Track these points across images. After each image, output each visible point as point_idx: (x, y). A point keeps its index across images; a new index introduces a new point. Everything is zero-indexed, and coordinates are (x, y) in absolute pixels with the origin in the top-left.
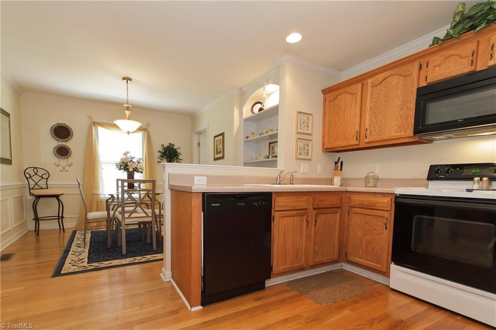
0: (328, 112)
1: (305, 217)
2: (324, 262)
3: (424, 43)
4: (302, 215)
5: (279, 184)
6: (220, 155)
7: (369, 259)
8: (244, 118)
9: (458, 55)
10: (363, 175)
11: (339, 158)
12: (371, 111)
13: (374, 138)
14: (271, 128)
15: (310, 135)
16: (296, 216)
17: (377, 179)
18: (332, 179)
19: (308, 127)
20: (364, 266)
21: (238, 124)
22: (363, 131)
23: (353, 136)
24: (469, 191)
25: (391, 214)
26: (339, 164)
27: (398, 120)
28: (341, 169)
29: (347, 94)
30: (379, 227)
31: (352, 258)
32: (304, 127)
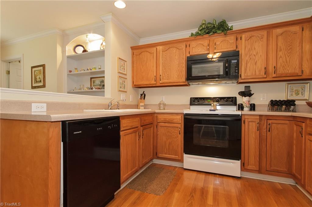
0: (135, 61)
1: (137, 133)
2: (147, 162)
3: (186, 34)
4: (135, 132)
5: (111, 109)
6: (41, 84)
7: (171, 153)
8: (67, 55)
9: (202, 44)
10: (158, 103)
11: (144, 91)
12: (162, 65)
13: (165, 81)
14: (94, 67)
15: (126, 75)
16: (133, 133)
17: (165, 105)
18: (138, 105)
19: (124, 69)
20: (168, 158)
21: (61, 59)
22: (158, 76)
23: (153, 79)
24: (210, 110)
25: (181, 125)
26: (143, 96)
27: (177, 72)
28: (144, 98)
29: (148, 52)
30: (175, 133)
31: (160, 155)
32: (122, 69)
